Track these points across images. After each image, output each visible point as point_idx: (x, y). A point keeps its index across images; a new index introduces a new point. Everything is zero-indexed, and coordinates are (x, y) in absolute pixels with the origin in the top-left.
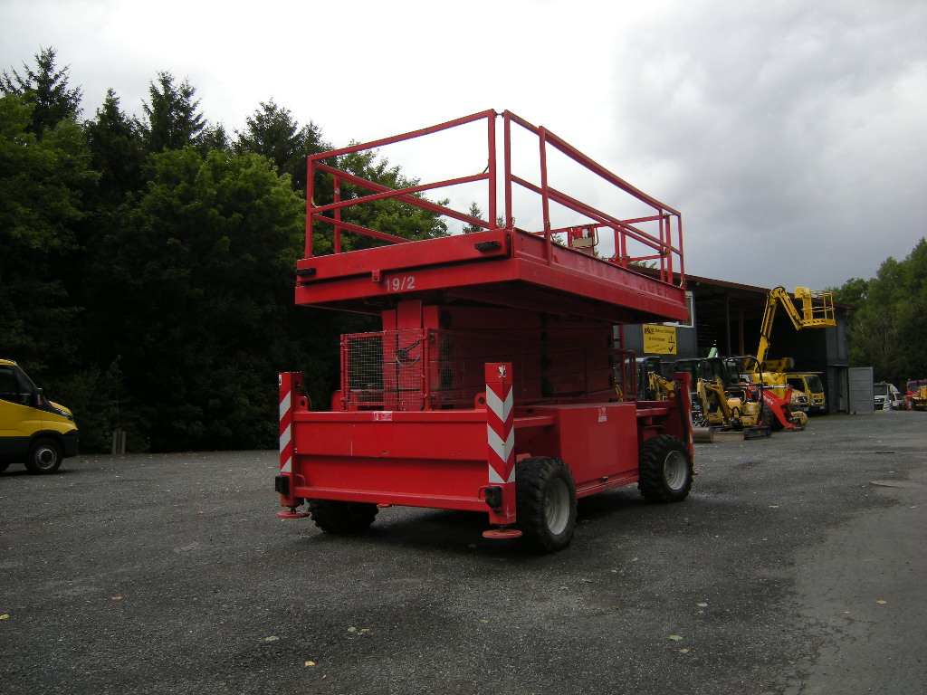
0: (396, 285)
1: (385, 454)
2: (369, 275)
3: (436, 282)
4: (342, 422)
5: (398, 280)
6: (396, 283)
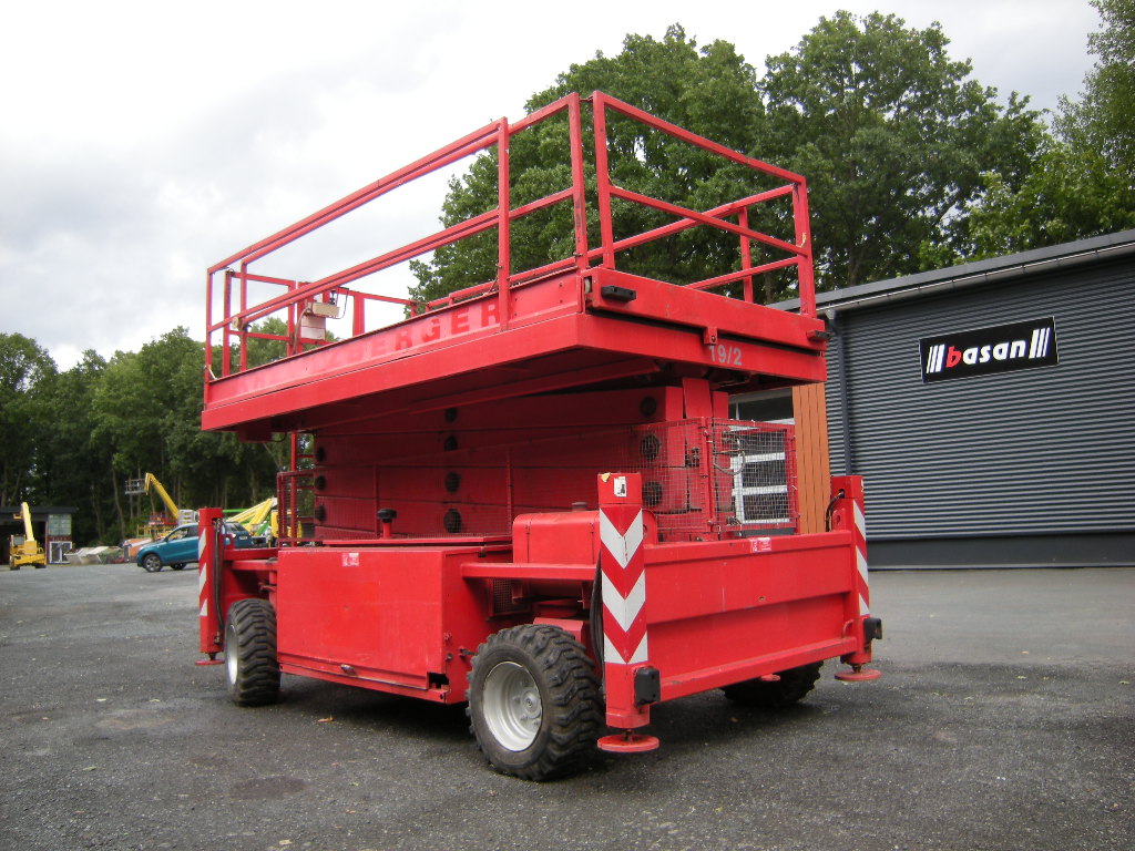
0: (722, 355)
1: (763, 601)
2: (700, 330)
5: (724, 349)
6: (721, 351)
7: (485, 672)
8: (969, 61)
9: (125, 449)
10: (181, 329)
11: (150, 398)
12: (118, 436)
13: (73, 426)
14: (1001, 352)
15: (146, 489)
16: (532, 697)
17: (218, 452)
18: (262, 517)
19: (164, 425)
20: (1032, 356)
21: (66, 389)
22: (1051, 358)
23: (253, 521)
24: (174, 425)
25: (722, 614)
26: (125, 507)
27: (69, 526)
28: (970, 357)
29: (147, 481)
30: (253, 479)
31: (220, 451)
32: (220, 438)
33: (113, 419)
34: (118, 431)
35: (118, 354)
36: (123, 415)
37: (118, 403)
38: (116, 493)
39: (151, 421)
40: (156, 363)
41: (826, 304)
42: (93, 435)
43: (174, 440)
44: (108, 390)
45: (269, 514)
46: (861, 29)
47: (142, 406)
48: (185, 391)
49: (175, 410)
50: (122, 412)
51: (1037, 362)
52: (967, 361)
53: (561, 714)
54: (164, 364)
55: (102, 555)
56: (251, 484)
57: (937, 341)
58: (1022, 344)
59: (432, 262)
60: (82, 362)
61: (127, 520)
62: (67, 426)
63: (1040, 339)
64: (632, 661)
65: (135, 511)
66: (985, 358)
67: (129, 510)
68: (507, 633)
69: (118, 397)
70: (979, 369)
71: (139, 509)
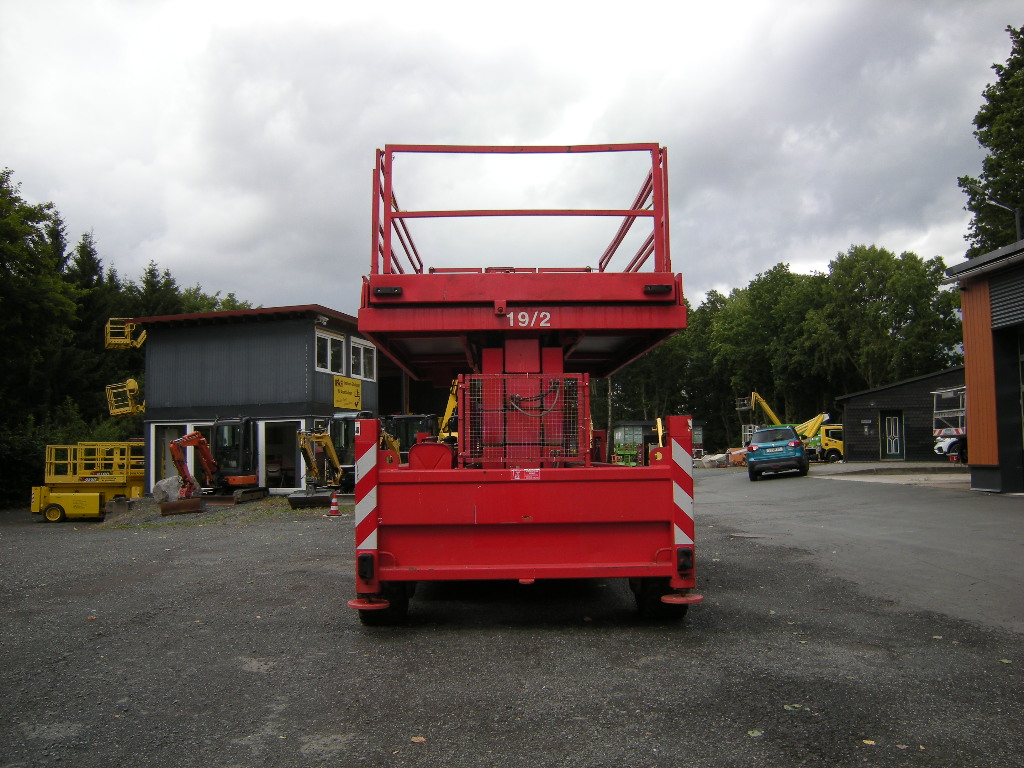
0: (524, 320)
1: (529, 519)
2: (490, 304)
3: (569, 320)
4: (433, 483)
5: (526, 315)
6: (523, 317)
9: (740, 372)
10: (781, 266)
11: (757, 328)
12: (734, 362)
13: (701, 354)
15: (752, 405)
18: (815, 430)
19: (769, 350)
21: (696, 324)
24: (777, 349)
25: (472, 526)
27: (701, 437)
29: (753, 399)
31: (814, 371)
32: (814, 359)
33: (728, 347)
34: (733, 358)
35: (735, 291)
36: (737, 344)
37: (731, 333)
39: (759, 347)
40: (759, 298)
42: (715, 361)
43: (777, 362)
44: (724, 324)
45: (820, 428)
47: (751, 335)
48: (784, 319)
49: (778, 337)
50: (735, 341)
54: (767, 297)
55: (718, 460)
59: (981, 177)
60: (706, 301)
62: (697, 354)
69: (732, 328)
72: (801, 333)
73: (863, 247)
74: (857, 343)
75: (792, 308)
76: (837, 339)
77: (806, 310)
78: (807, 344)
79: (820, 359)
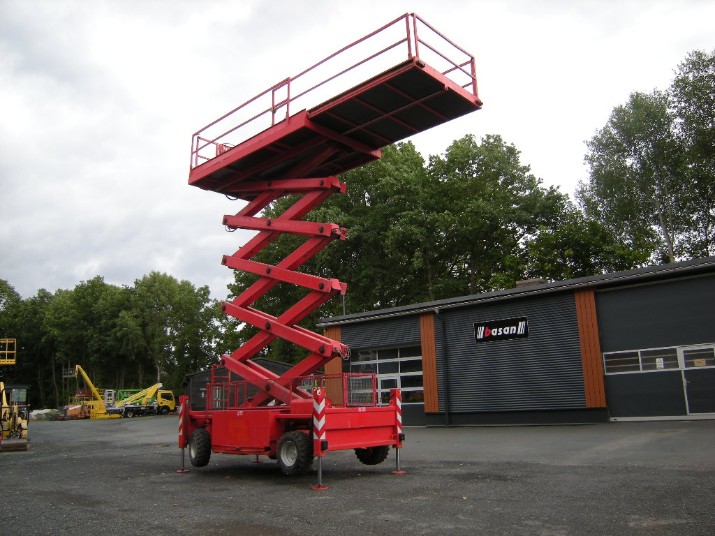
7: (281, 445)
8: (529, 166)
9: (64, 350)
10: (99, 277)
11: (80, 319)
12: (59, 342)
13: (30, 334)
14: (507, 331)
15: (76, 374)
16: (295, 452)
17: (120, 353)
18: (153, 394)
19: (87, 335)
20: (518, 333)
21: (26, 312)
22: (526, 334)
23: (147, 397)
24: (92, 336)
25: (348, 429)
26: (59, 384)
27: (25, 396)
28: (494, 332)
29: (77, 370)
30: (140, 369)
31: (121, 352)
32: (122, 344)
33: (56, 332)
34: (59, 339)
35: (60, 291)
36: (62, 329)
37: (60, 321)
38: (54, 375)
39: (80, 333)
40: (84, 298)
41: (435, 306)
42: (43, 340)
43: (93, 345)
44: (54, 314)
45: (156, 393)
46: (479, 144)
47: (74, 324)
48: (101, 316)
49: (94, 327)
50: (61, 326)
51: (521, 336)
52: (493, 334)
53: (302, 454)
54: (89, 299)
55: (46, 414)
56: (139, 372)
57: (481, 325)
58: (515, 328)
60: (37, 296)
61: (61, 393)
62: (25, 334)
63: (522, 325)
64: (321, 438)
65: (65, 388)
66: (500, 333)
67: (62, 387)
68: (288, 433)
69: (60, 318)
70: (498, 337)
71: (68, 385)
72: (114, 326)
73: (159, 273)
74: (153, 335)
75: (107, 309)
76: (140, 332)
77: (119, 311)
78: (119, 334)
79: (127, 345)
